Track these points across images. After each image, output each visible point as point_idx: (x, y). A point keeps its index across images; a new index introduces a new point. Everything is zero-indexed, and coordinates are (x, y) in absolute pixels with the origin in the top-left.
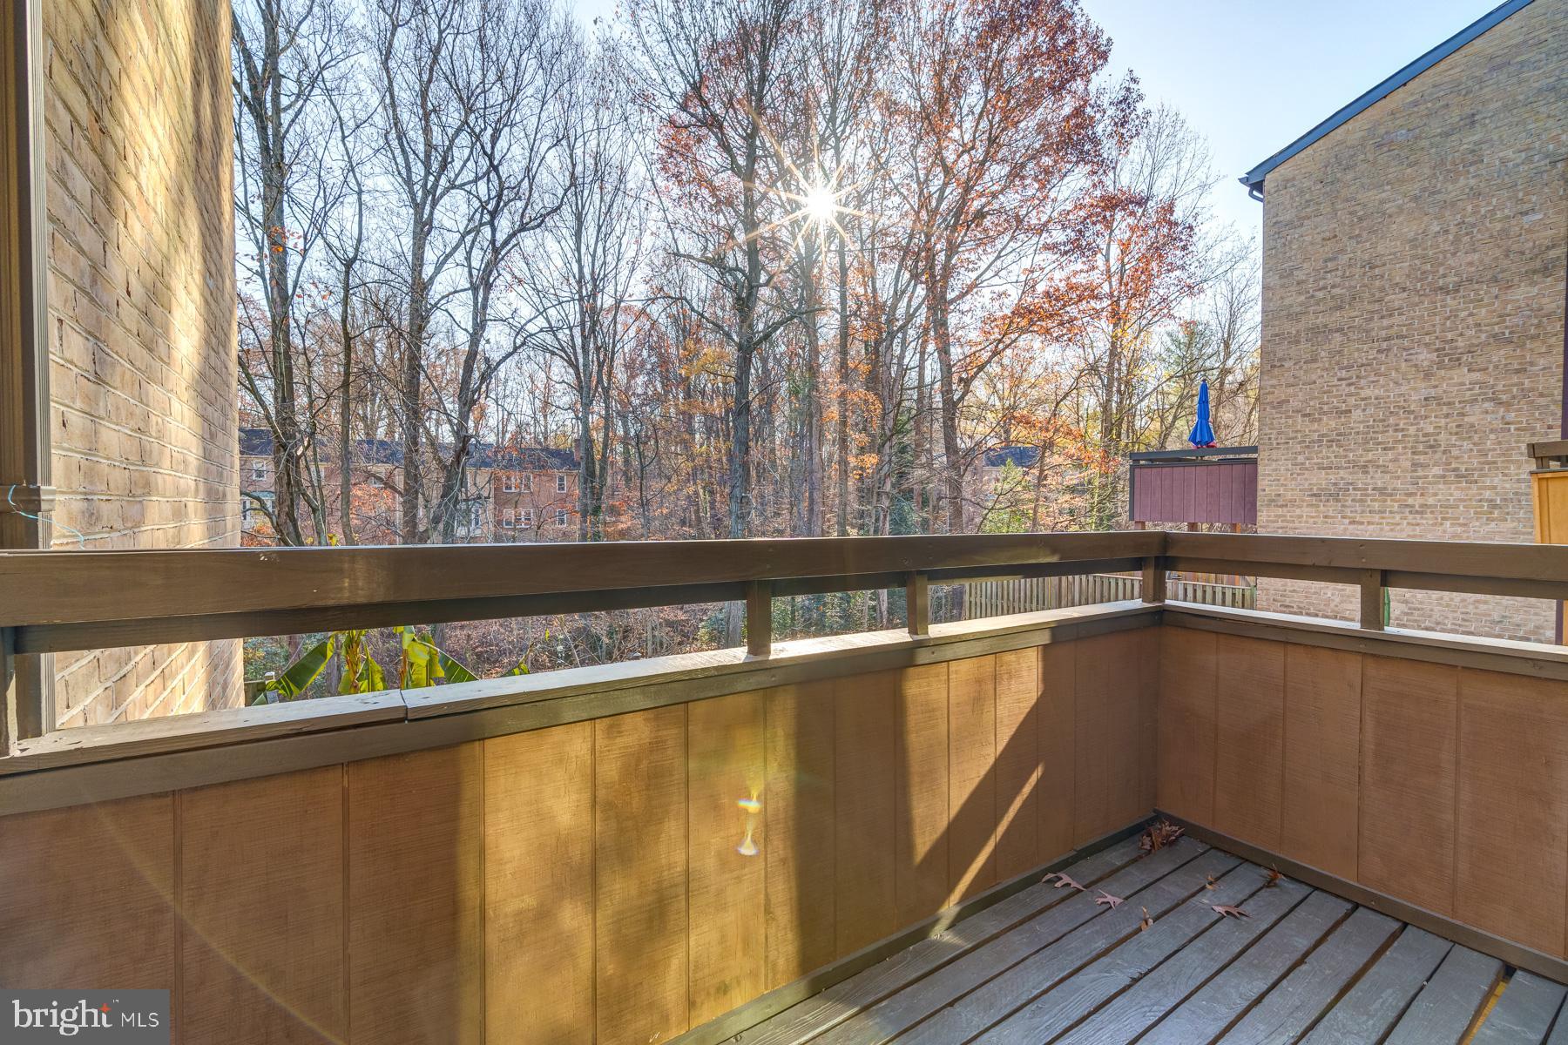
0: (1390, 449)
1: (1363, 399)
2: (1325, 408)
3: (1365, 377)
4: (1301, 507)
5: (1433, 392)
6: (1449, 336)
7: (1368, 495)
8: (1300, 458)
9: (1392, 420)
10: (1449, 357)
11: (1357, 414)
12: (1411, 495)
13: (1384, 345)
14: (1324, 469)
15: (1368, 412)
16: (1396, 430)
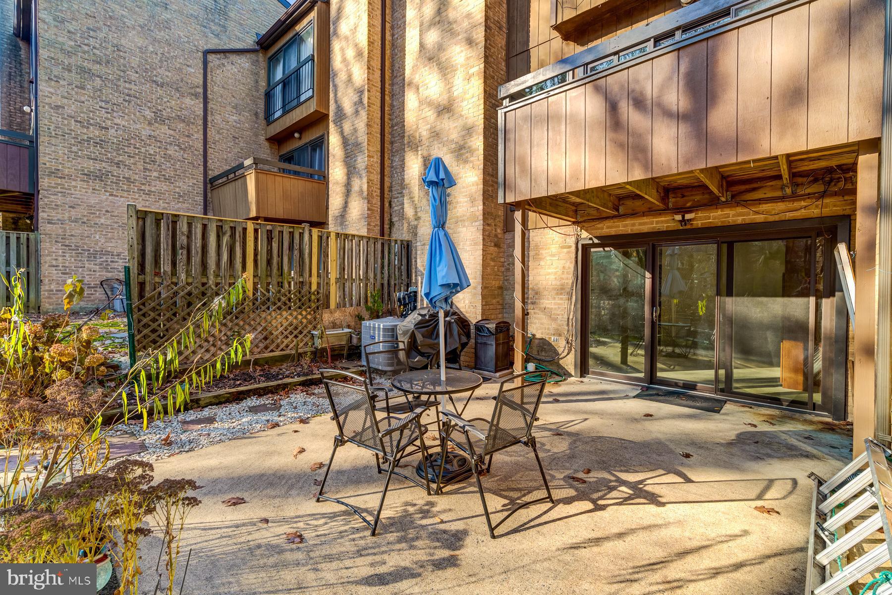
0: (132, 157)
1: (115, 124)
2: (92, 121)
3: (117, 112)
4: (77, 180)
5: (153, 134)
6: (160, 108)
7: (121, 181)
8: (74, 149)
9: (132, 141)
10: (159, 118)
11: (112, 132)
12: (143, 184)
13: (127, 98)
14: (92, 159)
15: (119, 132)
16: (135, 148)
